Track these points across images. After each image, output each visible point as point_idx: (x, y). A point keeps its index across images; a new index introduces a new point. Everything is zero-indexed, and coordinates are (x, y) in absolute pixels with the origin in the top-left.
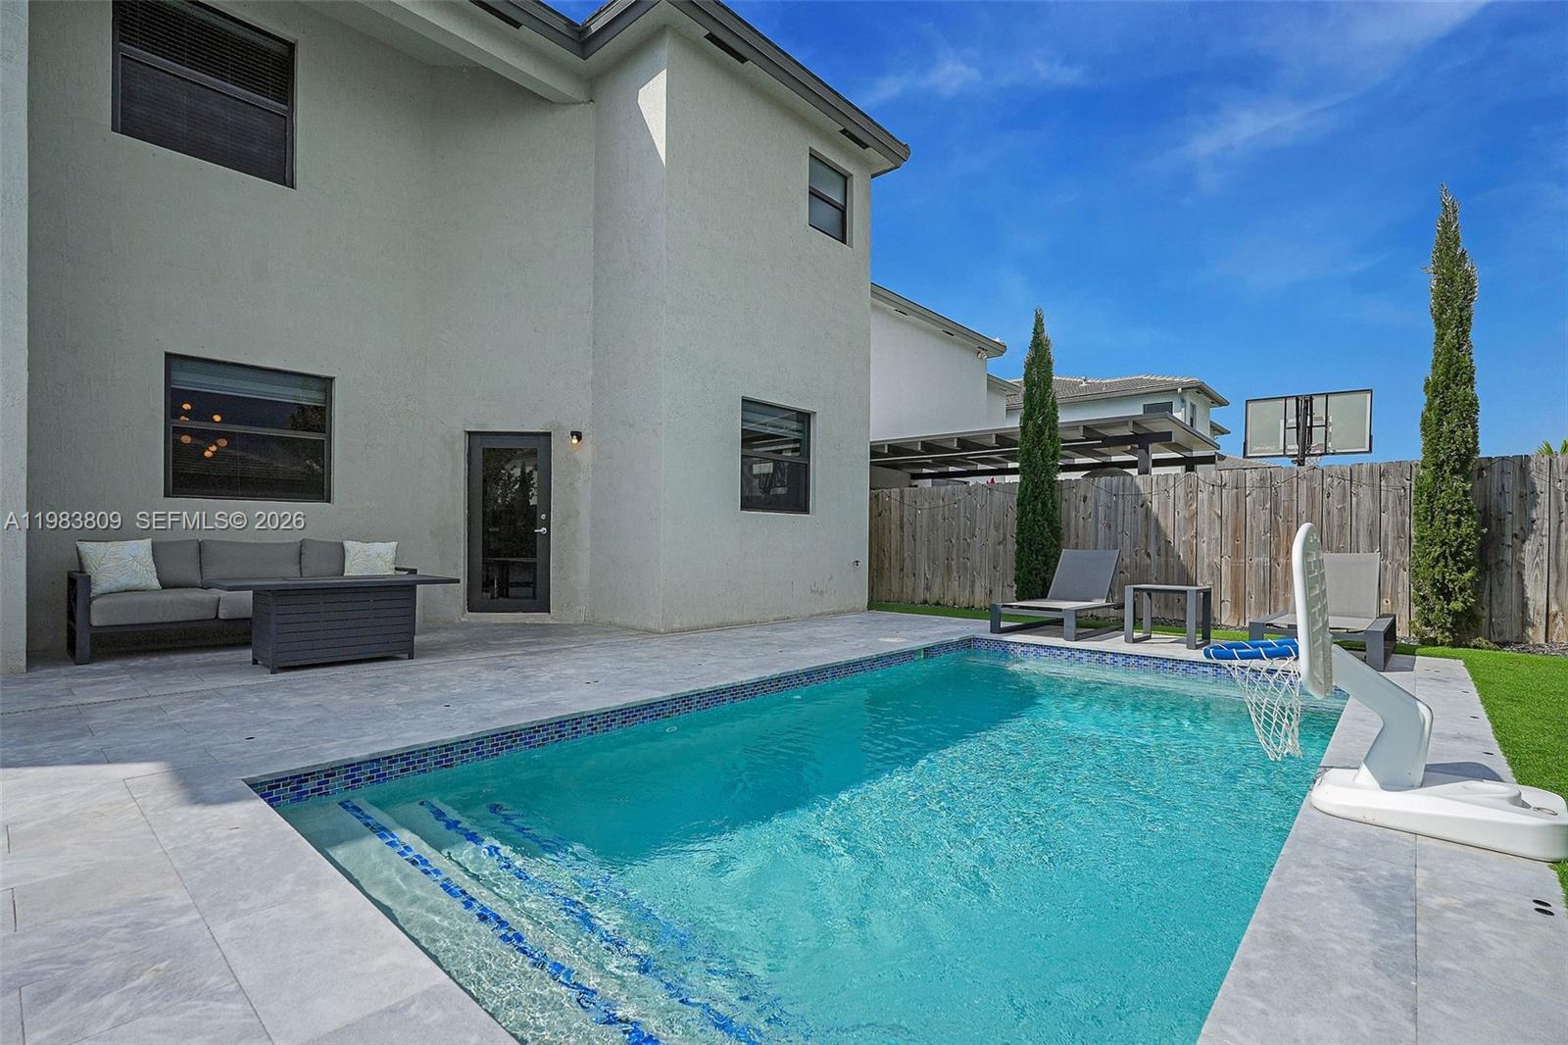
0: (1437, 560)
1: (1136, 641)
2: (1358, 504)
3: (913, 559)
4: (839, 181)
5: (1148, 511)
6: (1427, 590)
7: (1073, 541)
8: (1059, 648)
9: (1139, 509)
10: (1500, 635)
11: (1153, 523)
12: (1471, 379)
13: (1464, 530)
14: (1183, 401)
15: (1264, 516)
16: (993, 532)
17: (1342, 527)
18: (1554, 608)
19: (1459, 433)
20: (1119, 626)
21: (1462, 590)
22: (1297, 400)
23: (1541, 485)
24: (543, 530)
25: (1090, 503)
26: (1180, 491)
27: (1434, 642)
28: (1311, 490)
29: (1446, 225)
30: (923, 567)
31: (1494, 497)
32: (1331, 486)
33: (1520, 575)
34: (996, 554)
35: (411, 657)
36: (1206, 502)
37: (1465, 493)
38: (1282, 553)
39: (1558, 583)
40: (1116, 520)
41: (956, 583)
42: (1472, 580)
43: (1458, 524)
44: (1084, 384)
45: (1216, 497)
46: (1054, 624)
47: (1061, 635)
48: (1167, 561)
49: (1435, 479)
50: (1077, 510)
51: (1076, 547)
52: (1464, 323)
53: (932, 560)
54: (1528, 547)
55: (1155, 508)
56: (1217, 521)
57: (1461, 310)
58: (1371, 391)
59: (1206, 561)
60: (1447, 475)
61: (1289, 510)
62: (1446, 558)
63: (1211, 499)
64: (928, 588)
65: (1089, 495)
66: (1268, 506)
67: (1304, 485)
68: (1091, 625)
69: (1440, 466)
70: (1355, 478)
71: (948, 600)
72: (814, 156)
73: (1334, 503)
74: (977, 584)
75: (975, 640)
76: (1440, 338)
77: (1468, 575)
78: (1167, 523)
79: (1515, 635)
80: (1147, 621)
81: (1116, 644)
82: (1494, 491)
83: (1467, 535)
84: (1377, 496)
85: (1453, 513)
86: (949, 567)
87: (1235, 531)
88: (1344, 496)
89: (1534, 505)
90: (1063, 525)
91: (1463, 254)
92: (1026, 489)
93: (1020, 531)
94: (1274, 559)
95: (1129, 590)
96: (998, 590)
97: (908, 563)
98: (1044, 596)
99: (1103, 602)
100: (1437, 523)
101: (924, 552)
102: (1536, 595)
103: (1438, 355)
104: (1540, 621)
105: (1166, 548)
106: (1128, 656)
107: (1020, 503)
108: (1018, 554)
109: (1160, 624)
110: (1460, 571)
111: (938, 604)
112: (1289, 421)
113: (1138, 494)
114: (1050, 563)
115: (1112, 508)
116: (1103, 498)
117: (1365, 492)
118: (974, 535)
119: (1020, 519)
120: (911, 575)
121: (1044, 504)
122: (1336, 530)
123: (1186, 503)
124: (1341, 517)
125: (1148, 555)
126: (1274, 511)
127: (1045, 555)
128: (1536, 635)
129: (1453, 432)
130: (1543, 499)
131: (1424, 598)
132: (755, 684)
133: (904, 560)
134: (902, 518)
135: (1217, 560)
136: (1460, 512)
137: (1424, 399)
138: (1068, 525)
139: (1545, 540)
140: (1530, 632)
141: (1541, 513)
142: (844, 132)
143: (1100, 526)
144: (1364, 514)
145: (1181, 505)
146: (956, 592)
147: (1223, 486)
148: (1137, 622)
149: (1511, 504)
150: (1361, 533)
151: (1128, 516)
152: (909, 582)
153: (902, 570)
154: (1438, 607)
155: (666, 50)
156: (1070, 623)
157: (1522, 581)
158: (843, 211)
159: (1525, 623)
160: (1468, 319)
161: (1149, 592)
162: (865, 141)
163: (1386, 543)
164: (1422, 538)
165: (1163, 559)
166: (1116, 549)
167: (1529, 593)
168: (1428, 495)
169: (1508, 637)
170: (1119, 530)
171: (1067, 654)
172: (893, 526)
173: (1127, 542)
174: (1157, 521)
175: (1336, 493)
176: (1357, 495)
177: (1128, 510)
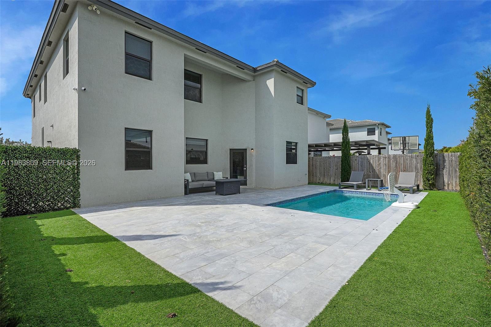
0: (427, 173)
1: (368, 190)
2: (413, 162)
3: (316, 173)
4: (301, 91)
5: (370, 163)
6: (425, 180)
7: (353, 169)
8: (353, 191)
9: (368, 162)
10: (440, 188)
11: (371, 165)
12: (433, 139)
13: (432, 168)
14: (378, 127)
15: (394, 164)
16: (335, 167)
17: (410, 166)
18: (449, 183)
19: (430, 149)
20: (365, 187)
21: (431, 179)
22: (402, 138)
23: (446, 159)
24: (245, 169)
25: (357, 161)
26: (377, 159)
27: (426, 189)
28: (404, 159)
29: (428, 109)
30: (318, 175)
31: (438, 161)
32: (408, 158)
33: (443, 176)
34: (336, 172)
35: (240, 193)
36: (382, 161)
37: (432, 161)
38: (398, 172)
39: (450, 178)
40: (363, 165)
41: (326, 178)
42: (433, 177)
43: (430, 166)
44: (351, 122)
45: (384, 160)
46: (352, 187)
47: (353, 189)
48: (374, 174)
49: (426, 158)
50: (354, 162)
51: (354, 171)
52: (431, 127)
53: (320, 173)
54: (445, 171)
55: (371, 162)
56: (385, 165)
57: (431, 125)
58: (418, 136)
59: (382, 174)
60: (429, 157)
61: (399, 163)
62: (428, 173)
63: (383, 160)
64: (319, 180)
65: (357, 159)
66: (395, 162)
67: (402, 158)
68: (359, 187)
69: (427, 155)
70: (412, 157)
71: (324, 182)
72: (297, 87)
73: (408, 162)
74: (331, 178)
75: (336, 190)
76: (427, 130)
77: (432, 176)
78: (374, 166)
79: (442, 187)
80: (370, 186)
81: (365, 190)
82: (438, 160)
83: (432, 169)
84: (417, 161)
85: (430, 164)
86: (324, 175)
87: (388, 167)
88: (410, 160)
89: (445, 162)
90: (351, 166)
91: (431, 115)
92: (343, 158)
93: (342, 167)
94: (397, 173)
95: (367, 180)
96: (336, 180)
97: (314, 174)
98: (348, 181)
99: (361, 182)
100: (427, 166)
101: (318, 171)
102: (446, 180)
103: (427, 133)
104: (447, 185)
105: (374, 170)
106: (367, 192)
107: (342, 161)
108: (341, 172)
109: (373, 187)
110: (431, 176)
111: (322, 183)
112: (401, 142)
113: (368, 159)
114: (349, 174)
115: (362, 162)
116: (360, 160)
117: (414, 160)
118: (330, 168)
119: (342, 165)
120: (315, 177)
121: (347, 161)
122: (409, 167)
123: (378, 161)
124: (410, 165)
125: (370, 172)
126: (396, 163)
127: (348, 172)
128: (446, 188)
129: (429, 149)
130: (447, 162)
131: (425, 181)
132: (305, 197)
133: (313, 173)
134: (313, 163)
135: (385, 173)
136: (431, 164)
137: (424, 142)
138: (352, 165)
139: (447, 170)
140: (445, 187)
141: (447, 164)
142: (303, 82)
143: (359, 166)
144: (414, 164)
145: (377, 162)
146: (326, 180)
147: (386, 158)
148: (369, 186)
149: (441, 162)
150: (414, 169)
151: (365, 164)
152: (315, 178)
153: (313, 175)
154: (427, 183)
155: (274, 74)
156: (355, 187)
157: (443, 177)
158: (302, 98)
159: (444, 185)
160: (432, 127)
161: (371, 180)
162: (307, 83)
163: (418, 170)
164: (424, 169)
165: (373, 173)
166: (363, 171)
167: (445, 180)
168: (425, 161)
169: (441, 188)
170: (364, 167)
171: (355, 192)
172: (311, 165)
173: (365, 170)
174: (372, 165)
175: (409, 159)
176: (413, 160)
177: (366, 162)
